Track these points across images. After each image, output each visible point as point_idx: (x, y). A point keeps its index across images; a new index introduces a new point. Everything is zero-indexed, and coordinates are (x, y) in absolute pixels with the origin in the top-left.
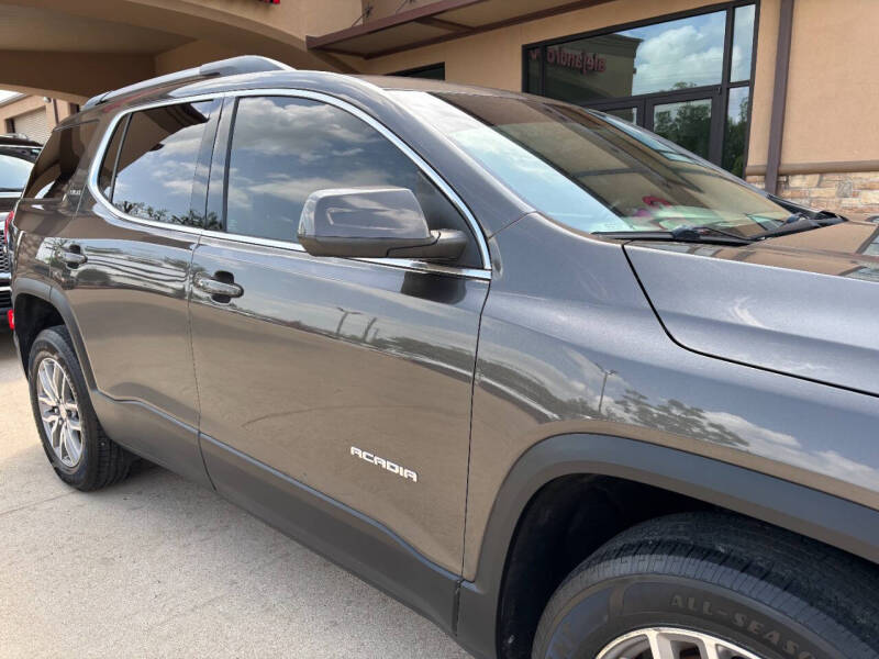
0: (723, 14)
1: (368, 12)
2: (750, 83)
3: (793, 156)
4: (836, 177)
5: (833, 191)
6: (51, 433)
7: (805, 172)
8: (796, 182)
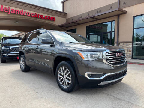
0: (111, 22)
1: (67, 22)
2: (114, 31)
3: (120, 41)
4: (126, 43)
5: (125, 45)
6: (21, 66)
7: (122, 43)
8: (121, 44)
